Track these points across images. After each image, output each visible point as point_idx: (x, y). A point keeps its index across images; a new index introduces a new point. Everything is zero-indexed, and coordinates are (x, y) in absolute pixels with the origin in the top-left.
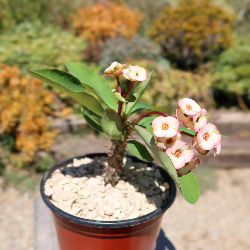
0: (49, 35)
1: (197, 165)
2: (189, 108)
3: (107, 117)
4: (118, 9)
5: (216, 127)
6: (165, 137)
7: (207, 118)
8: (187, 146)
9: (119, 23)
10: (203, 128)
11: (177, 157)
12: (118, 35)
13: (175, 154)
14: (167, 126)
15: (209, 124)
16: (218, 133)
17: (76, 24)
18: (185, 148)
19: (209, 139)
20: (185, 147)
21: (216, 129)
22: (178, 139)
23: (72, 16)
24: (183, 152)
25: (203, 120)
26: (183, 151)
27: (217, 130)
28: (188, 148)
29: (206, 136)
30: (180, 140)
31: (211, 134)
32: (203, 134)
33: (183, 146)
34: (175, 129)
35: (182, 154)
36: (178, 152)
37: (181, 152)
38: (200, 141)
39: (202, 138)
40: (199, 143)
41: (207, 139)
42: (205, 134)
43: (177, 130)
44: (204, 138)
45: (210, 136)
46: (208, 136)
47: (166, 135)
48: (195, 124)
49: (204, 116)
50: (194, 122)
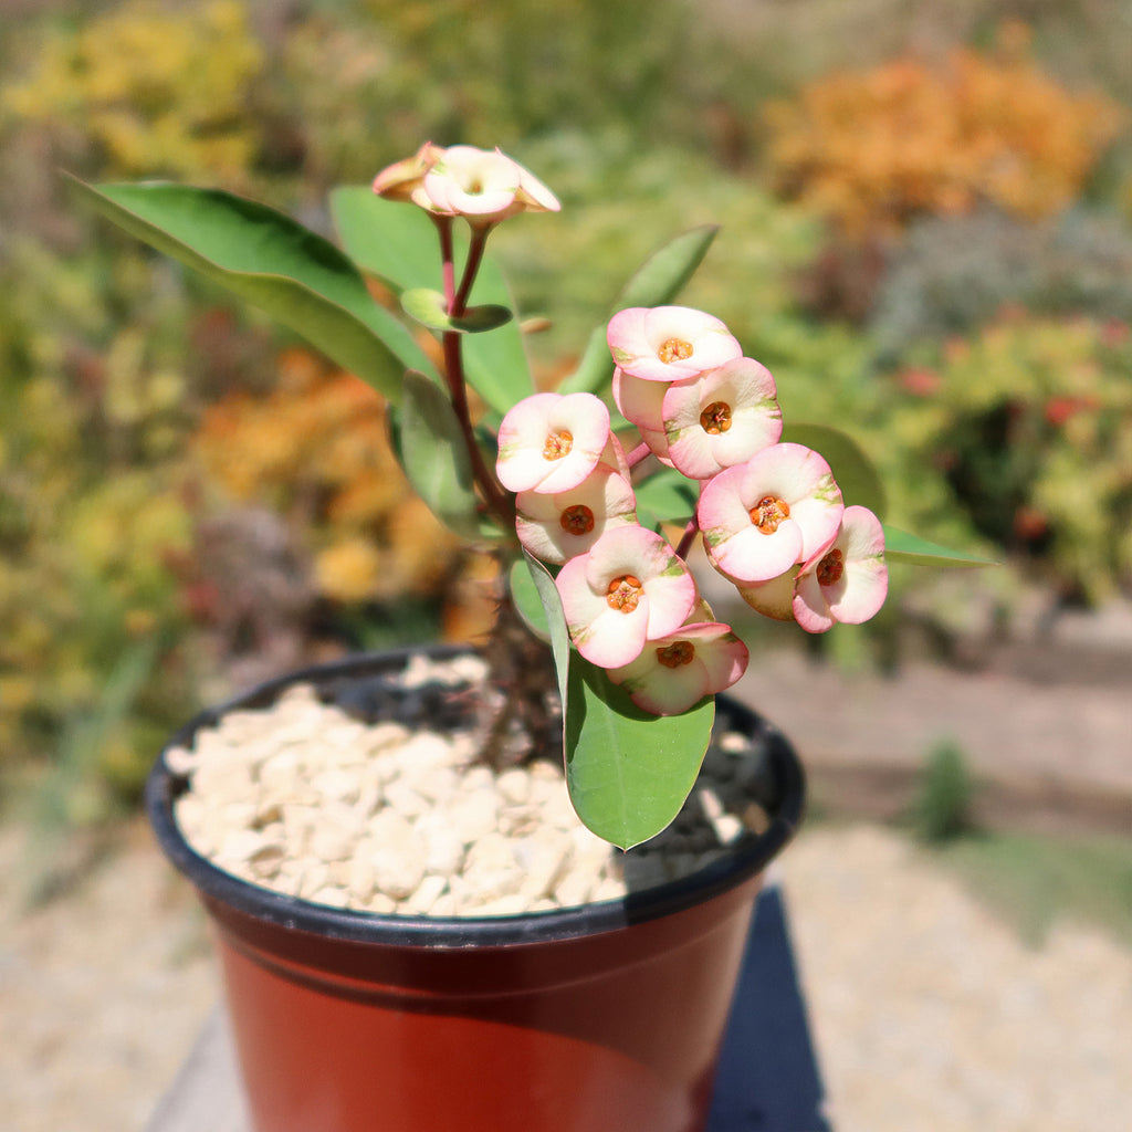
0: (652, 195)
1: (736, 668)
2: (676, 353)
3: (421, 422)
4: (988, 86)
5: (827, 468)
6: (536, 490)
7: (777, 413)
8: (663, 552)
9: (989, 144)
10: (747, 463)
11: (620, 608)
12: (979, 201)
13: (610, 592)
14: (564, 443)
15: (785, 446)
16: (833, 502)
17: (789, 148)
18: (652, 566)
19: (783, 526)
20: (653, 559)
21: (826, 479)
22: (620, 514)
23: (776, 113)
24: (646, 586)
25: (751, 425)
26: (646, 578)
27: (830, 482)
28: (670, 566)
29: (766, 510)
30: (629, 520)
31: (795, 502)
32: (752, 496)
33: (645, 554)
34: (590, 453)
35: (643, 593)
36: (624, 584)
37: (639, 586)
38: (720, 530)
39: (747, 518)
40: (718, 539)
41: (772, 527)
42: (766, 500)
43: (597, 457)
44: (756, 522)
45: (793, 510)
46: (779, 512)
47: (542, 480)
48: (682, 433)
49: (759, 400)
50: (673, 420)
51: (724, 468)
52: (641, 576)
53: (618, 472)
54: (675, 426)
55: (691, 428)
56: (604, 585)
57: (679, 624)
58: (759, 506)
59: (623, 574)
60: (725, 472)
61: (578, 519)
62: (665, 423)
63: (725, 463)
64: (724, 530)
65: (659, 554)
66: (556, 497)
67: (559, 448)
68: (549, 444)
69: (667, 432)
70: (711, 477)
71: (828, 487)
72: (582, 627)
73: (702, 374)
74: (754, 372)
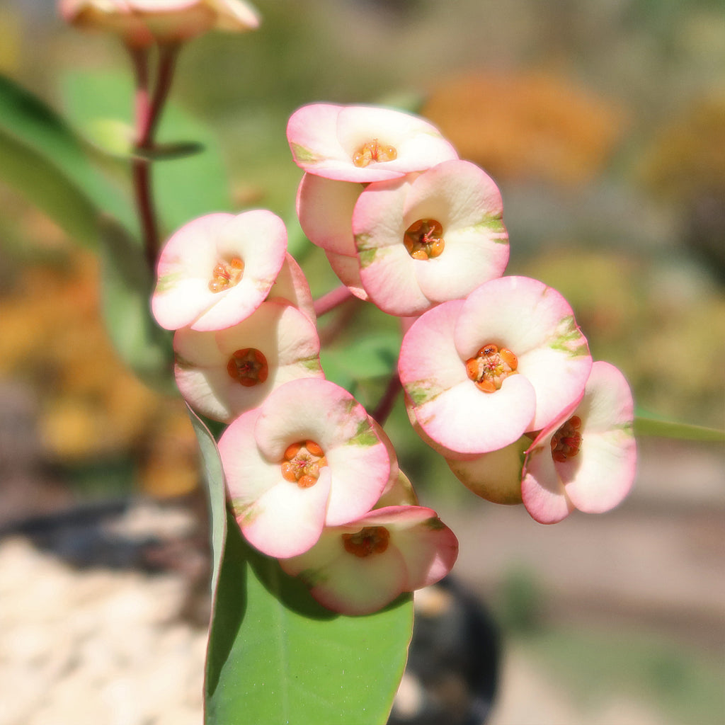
2: (375, 157)
5: (568, 310)
6: (194, 327)
7: (503, 235)
8: (352, 413)
10: (463, 298)
11: (297, 480)
13: (285, 459)
14: (235, 272)
15: (514, 281)
16: (577, 353)
18: (339, 429)
19: (510, 382)
20: (340, 422)
21: (566, 324)
22: (299, 360)
24: (331, 456)
26: (331, 446)
27: (571, 328)
28: (360, 432)
29: (488, 361)
30: (311, 368)
31: (525, 353)
32: (470, 342)
33: (329, 415)
34: (262, 281)
35: (326, 464)
36: (303, 451)
37: (321, 454)
38: (426, 385)
39: (460, 370)
40: (424, 396)
41: (494, 383)
42: (488, 349)
43: (268, 285)
44: (473, 377)
45: (523, 363)
46: (503, 365)
47: (201, 313)
48: (378, 253)
49: (479, 218)
50: (368, 234)
51: (434, 303)
52: (324, 441)
53: (295, 306)
54: (369, 243)
55: (392, 247)
56: (277, 451)
57: (369, 506)
58: (477, 356)
59: (303, 437)
60: (436, 309)
61: (249, 367)
62: (356, 237)
63: (436, 297)
64: (433, 384)
65: (347, 416)
66: (219, 336)
67: (227, 277)
68: (217, 274)
69: (359, 250)
70: (417, 314)
71: (570, 334)
72: (248, 501)
73: (406, 177)
74: (474, 180)
